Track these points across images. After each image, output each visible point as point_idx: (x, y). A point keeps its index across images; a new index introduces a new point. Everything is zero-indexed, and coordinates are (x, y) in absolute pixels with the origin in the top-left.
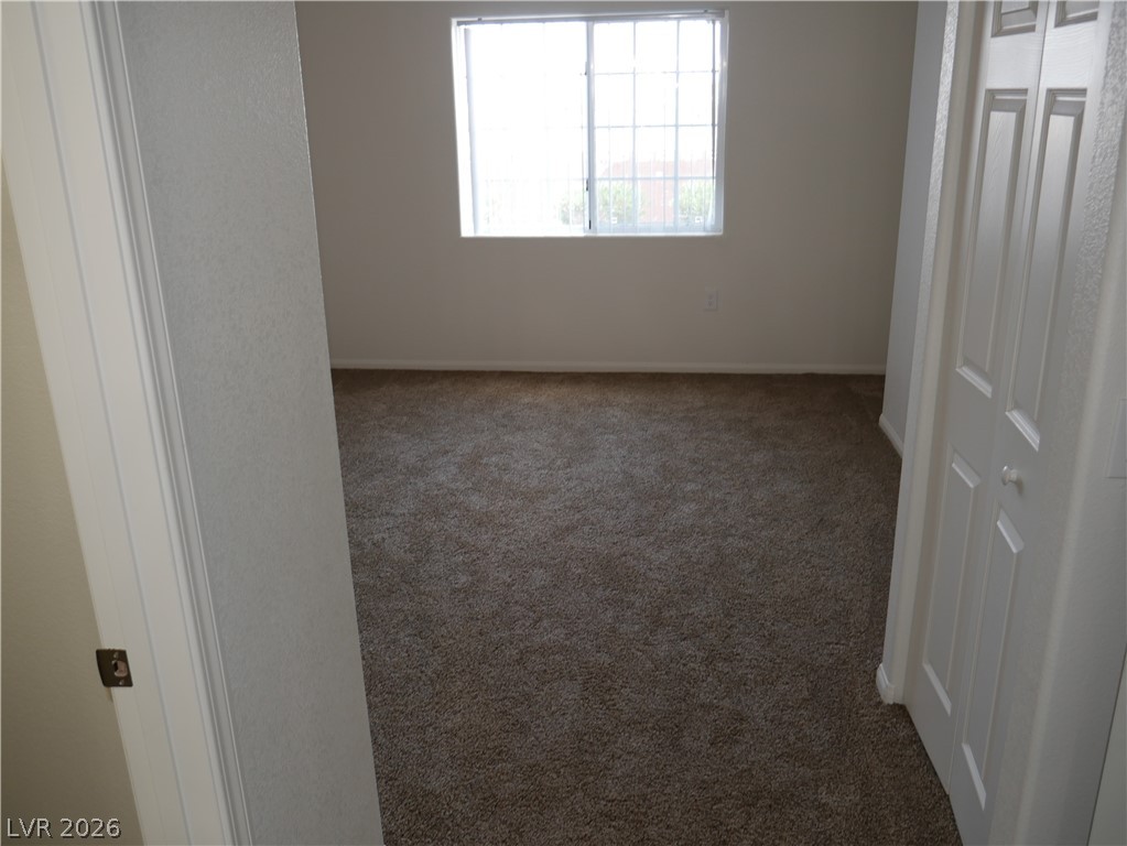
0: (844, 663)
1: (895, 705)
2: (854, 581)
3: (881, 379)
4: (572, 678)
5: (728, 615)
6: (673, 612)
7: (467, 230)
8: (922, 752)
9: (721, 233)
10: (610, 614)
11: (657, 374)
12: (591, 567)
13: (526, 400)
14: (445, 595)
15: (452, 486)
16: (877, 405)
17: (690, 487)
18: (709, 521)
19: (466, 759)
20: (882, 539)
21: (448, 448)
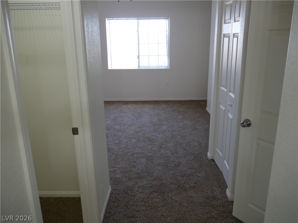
0: (201, 153)
1: (211, 159)
2: (202, 139)
3: (206, 101)
4: (144, 158)
5: (176, 146)
6: (164, 146)
7: (110, 68)
8: (217, 166)
9: (169, 68)
10: (150, 146)
11: (155, 101)
12: (145, 138)
13: (125, 107)
14: (113, 144)
15: (111, 124)
16: (206, 106)
17: (165, 123)
18: (170, 129)
19: (123, 172)
20: (207, 131)
21: (108, 117)
